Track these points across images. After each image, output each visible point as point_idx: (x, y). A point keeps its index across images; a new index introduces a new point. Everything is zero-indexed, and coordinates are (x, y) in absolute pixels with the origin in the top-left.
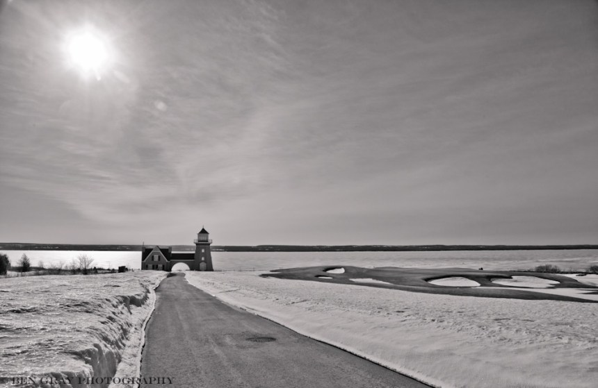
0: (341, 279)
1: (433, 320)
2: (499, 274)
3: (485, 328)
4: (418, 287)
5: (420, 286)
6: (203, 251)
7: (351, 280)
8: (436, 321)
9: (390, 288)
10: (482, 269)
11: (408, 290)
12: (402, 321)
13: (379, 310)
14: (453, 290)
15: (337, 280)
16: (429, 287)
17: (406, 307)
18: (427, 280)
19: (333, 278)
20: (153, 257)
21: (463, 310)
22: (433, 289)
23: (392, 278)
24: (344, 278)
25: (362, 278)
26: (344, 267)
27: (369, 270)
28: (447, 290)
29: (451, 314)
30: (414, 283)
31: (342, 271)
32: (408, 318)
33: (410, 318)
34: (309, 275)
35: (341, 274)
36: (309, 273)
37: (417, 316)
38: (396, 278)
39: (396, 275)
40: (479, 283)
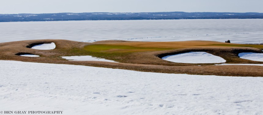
0: (51, 57)
1: (161, 106)
2: (249, 48)
3: (221, 112)
4: (150, 65)
5: (153, 64)
7: (64, 57)
8: (164, 107)
9: (114, 67)
10: (229, 42)
11: (136, 69)
12: (123, 108)
13: (96, 95)
14: (192, 68)
15: (45, 58)
16: (164, 65)
17: (130, 90)
18: (161, 56)
19: (41, 55)
21: (200, 92)
22: (168, 67)
23: (117, 54)
24: (54, 56)
25: (78, 55)
26: (55, 42)
27: (88, 45)
28: (184, 68)
29: (183, 97)
30: (145, 60)
31: (52, 46)
32: (131, 104)
33: (133, 103)
34: (8, 53)
35: (50, 51)
36: (8, 50)
37: (142, 101)
38: (122, 55)
39: (124, 51)
40: (225, 59)
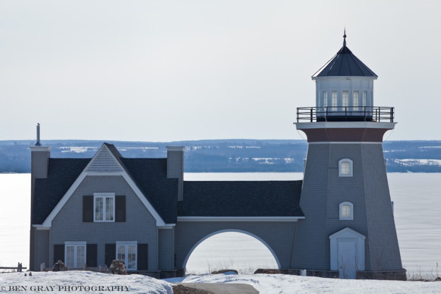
6: (345, 169)
20: (88, 202)
